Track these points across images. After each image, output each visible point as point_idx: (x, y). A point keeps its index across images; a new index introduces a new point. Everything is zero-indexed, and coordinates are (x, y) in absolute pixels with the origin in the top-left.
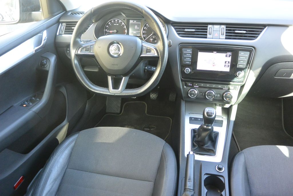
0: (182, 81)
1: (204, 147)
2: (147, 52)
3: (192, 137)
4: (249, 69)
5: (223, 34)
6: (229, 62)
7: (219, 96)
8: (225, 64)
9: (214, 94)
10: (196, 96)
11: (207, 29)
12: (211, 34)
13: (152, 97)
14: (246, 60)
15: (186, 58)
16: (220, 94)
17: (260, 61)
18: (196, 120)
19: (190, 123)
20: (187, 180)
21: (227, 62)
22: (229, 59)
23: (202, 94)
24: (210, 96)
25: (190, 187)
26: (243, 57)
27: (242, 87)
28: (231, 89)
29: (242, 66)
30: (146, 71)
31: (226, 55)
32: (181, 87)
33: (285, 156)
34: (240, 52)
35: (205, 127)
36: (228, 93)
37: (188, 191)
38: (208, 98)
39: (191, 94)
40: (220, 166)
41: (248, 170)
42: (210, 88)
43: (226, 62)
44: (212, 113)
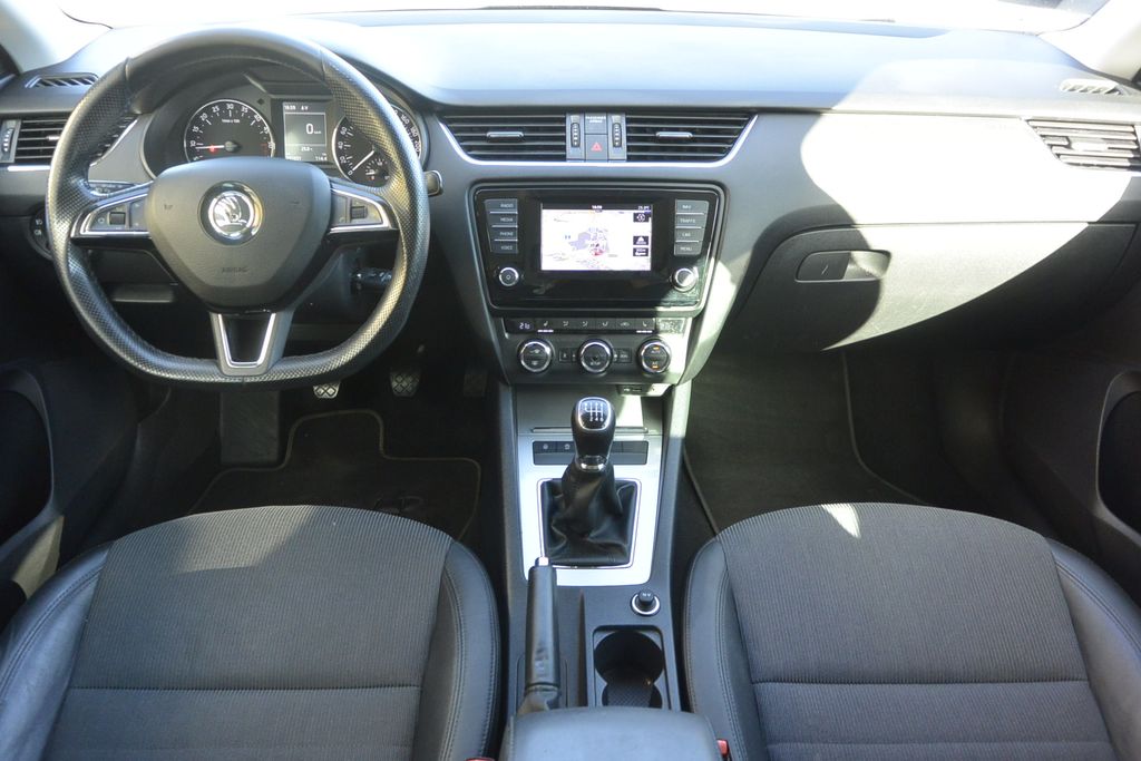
0: (494, 314)
1: (589, 539)
2: (352, 218)
3: (546, 508)
4: (713, 260)
5: (620, 146)
6: (646, 239)
7: (626, 356)
8: (636, 246)
9: (608, 351)
10: (547, 364)
11: (563, 129)
12: (578, 146)
13: (399, 389)
14: (701, 227)
15: (502, 233)
16: (626, 350)
17: (743, 231)
18: (556, 451)
19: (537, 461)
20: (534, 656)
21: (641, 239)
22: (646, 229)
23: (569, 358)
24: (595, 359)
25: (545, 675)
26: (690, 217)
27: (698, 320)
28: (662, 331)
29: (688, 249)
30: (359, 287)
31: (635, 215)
32: (494, 337)
33: (849, 535)
34: (678, 202)
35: (584, 466)
36: (656, 346)
37: (536, 690)
38: (588, 369)
39: (529, 360)
40: (644, 595)
41: (738, 596)
42: (595, 334)
43: (636, 239)
44: (599, 414)
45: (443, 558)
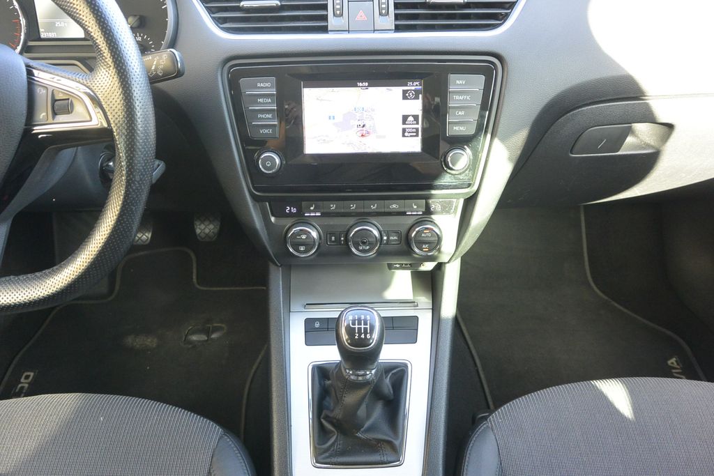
0: (258, 199)
2: (55, 114)
4: (489, 136)
5: (387, 13)
7: (395, 238)
8: (405, 126)
9: (376, 233)
10: (315, 248)
12: (341, 15)
13: (203, 234)
14: (476, 103)
15: (260, 116)
16: (396, 232)
18: (328, 329)
19: (308, 342)
21: (411, 119)
22: (416, 107)
23: (338, 241)
24: (364, 243)
26: (464, 95)
27: (470, 202)
28: (434, 213)
29: (462, 128)
31: (405, 92)
32: (258, 223)
34: (452, 77)
36: (427, 229)
38: (356, 252)
39: (296, 245)
42: (363, 217)
43: (405, 118)
44: (366, 329)
45: (209, 459)
